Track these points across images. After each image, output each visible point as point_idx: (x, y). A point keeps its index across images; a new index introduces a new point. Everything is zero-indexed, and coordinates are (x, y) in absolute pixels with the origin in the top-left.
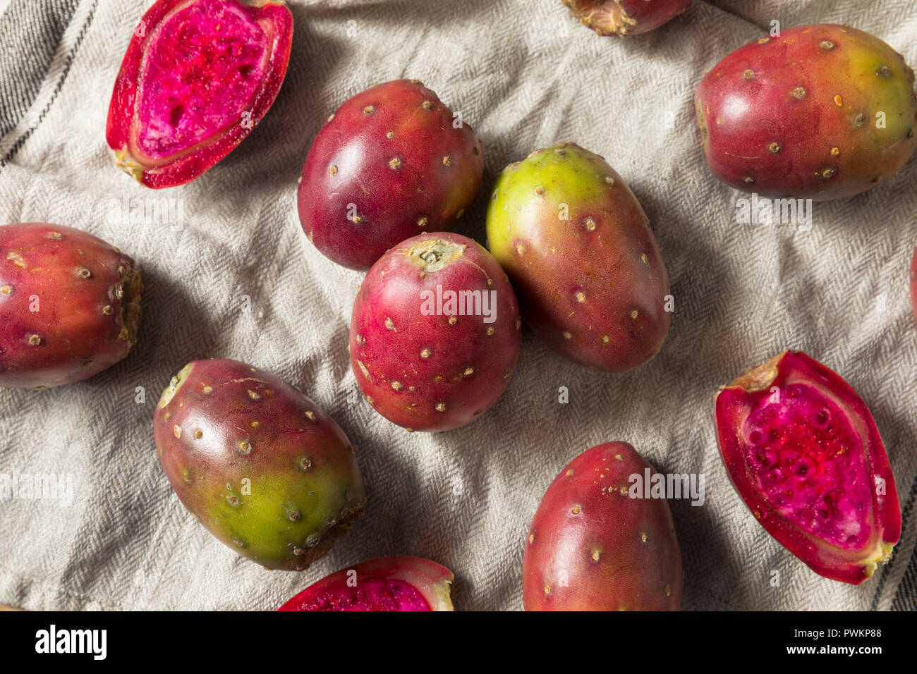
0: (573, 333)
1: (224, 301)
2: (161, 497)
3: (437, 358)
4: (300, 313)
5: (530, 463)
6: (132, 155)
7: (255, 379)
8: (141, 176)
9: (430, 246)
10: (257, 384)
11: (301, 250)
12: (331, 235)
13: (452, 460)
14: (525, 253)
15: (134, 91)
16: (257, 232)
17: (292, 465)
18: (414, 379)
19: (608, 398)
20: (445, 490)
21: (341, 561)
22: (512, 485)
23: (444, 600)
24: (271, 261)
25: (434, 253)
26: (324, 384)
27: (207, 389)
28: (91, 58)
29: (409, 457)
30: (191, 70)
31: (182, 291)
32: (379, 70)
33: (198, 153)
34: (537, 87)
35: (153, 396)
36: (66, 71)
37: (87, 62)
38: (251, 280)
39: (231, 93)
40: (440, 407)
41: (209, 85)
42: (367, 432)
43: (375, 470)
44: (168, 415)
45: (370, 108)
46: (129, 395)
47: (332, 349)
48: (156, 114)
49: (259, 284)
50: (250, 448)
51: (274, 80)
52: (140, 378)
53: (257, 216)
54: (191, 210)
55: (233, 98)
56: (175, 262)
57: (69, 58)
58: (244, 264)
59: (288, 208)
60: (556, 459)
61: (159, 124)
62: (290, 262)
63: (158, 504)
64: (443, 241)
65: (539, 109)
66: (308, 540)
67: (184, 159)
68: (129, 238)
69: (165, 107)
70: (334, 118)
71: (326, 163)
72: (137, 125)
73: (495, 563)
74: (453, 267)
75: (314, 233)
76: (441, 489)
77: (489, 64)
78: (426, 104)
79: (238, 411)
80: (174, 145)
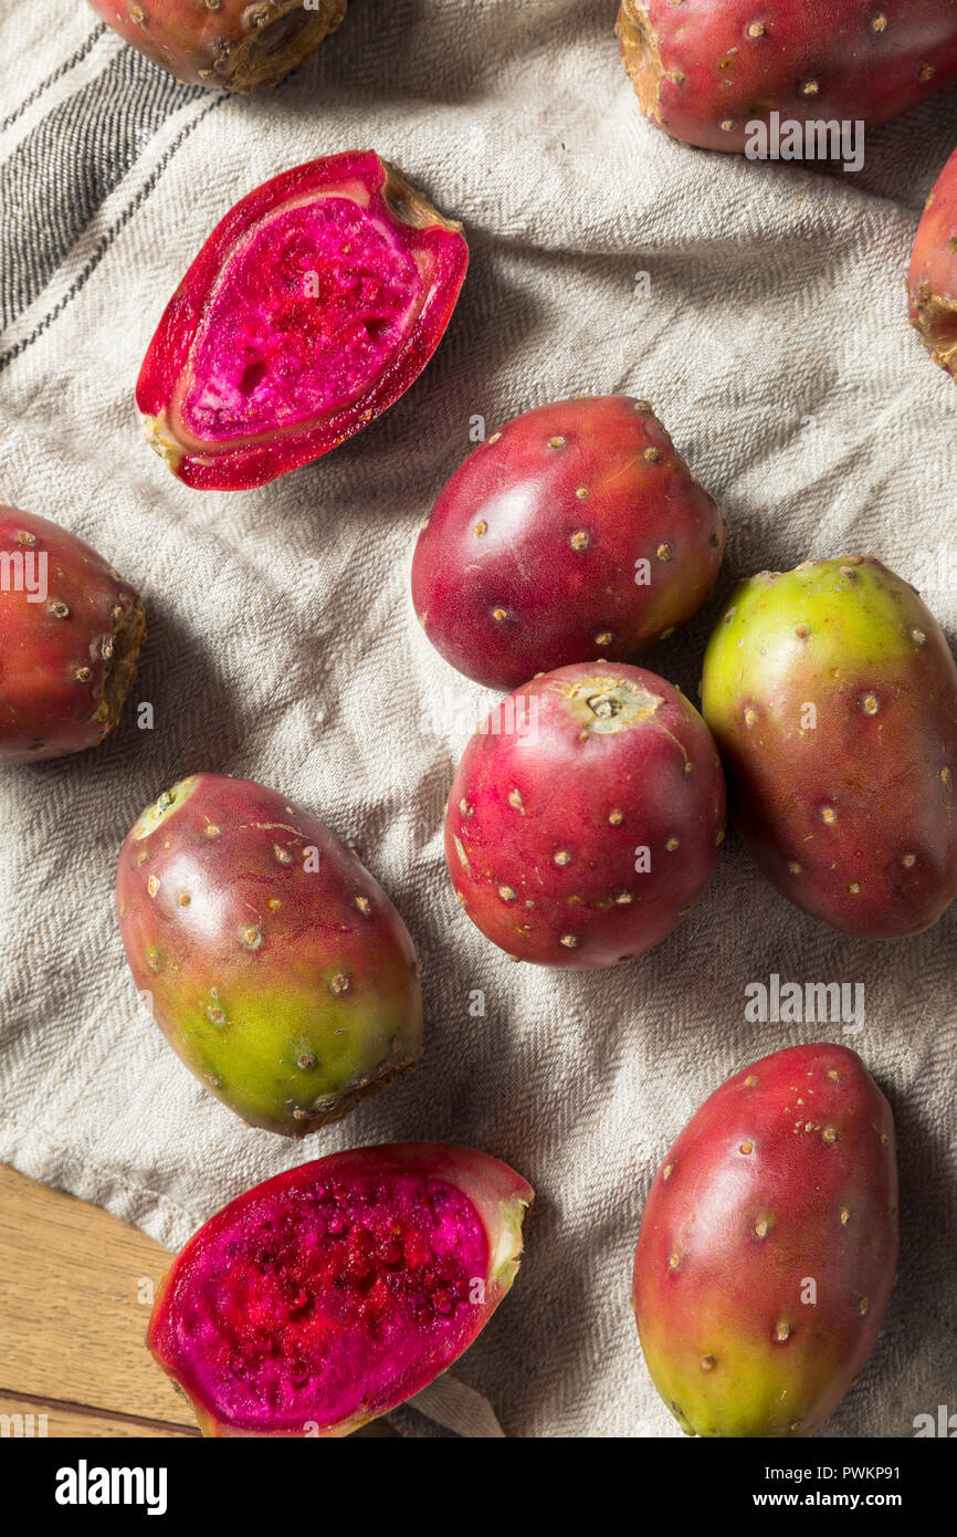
0: (804, 866)
1: (266, 685)
2: (108, 965)
3: (578, 868)
4: (382, 727)
5: (693, 1040)
6: (170, 427)
7: (288, 828)
8: (177, 464)
9: (606, 688)
10: (291, 836)
11: (404, 624)
12: (456, 627)
13: (572, 1010)
14: (755, 725)
15: (194, 325)
16: (341, 583)
17: (319, 981)
18: (536, 892)
19: (839, 965)
20: (550, 1055)
21: (366, 1127)
22: (657, 1069)
23: (511, 1231)
24: (355, 633)
25: (612, 702)
26: (396, 849)
27: (213, 830)
28: (138, 248)
29: (504, 990)
30: (290, 308)
31: (205, 653)
32: (589, 362)
33: (274, 445)
34: (839, 439)
35: (128, 808)
36: (95, 260)
37: (131, 252)
38: (316, 658)
39: (346, 359)
40: (567, 941)
41: (314, 340)
42: (448, 934)
43: (448, 999)
44: (144, 855)
45: (560, 440)
46: (91, 799)
47: (419, 795)
48: (222, 369)
49: (327, 666)
50: (258, 941)
51: (418, 353)
52: (113, 777)
53: (347, 556)
54: (245, 525)
55: (347, 368)
56: (204, 608)
57: (104, 241)
58: (311, 630)
59: (399, 553)
60: (736, 1044)
61: (223, 386)
62: (384, 641)
63: (103, 975)
64: (630, 684)
65: (833, 477)
66: (319, 1101)
67: (251, 449)
68: (139, 553)
69: (238, 362)
70: (499, 441)
71: (470, 513)
72: (188, 381)
73: (603, 1187)
74: (634, 732)
75: (428, 617)
76: (543, 1052)
77: (769, 389)
78: (650, 452)
79: (253, 877)
80: (239, 424)
